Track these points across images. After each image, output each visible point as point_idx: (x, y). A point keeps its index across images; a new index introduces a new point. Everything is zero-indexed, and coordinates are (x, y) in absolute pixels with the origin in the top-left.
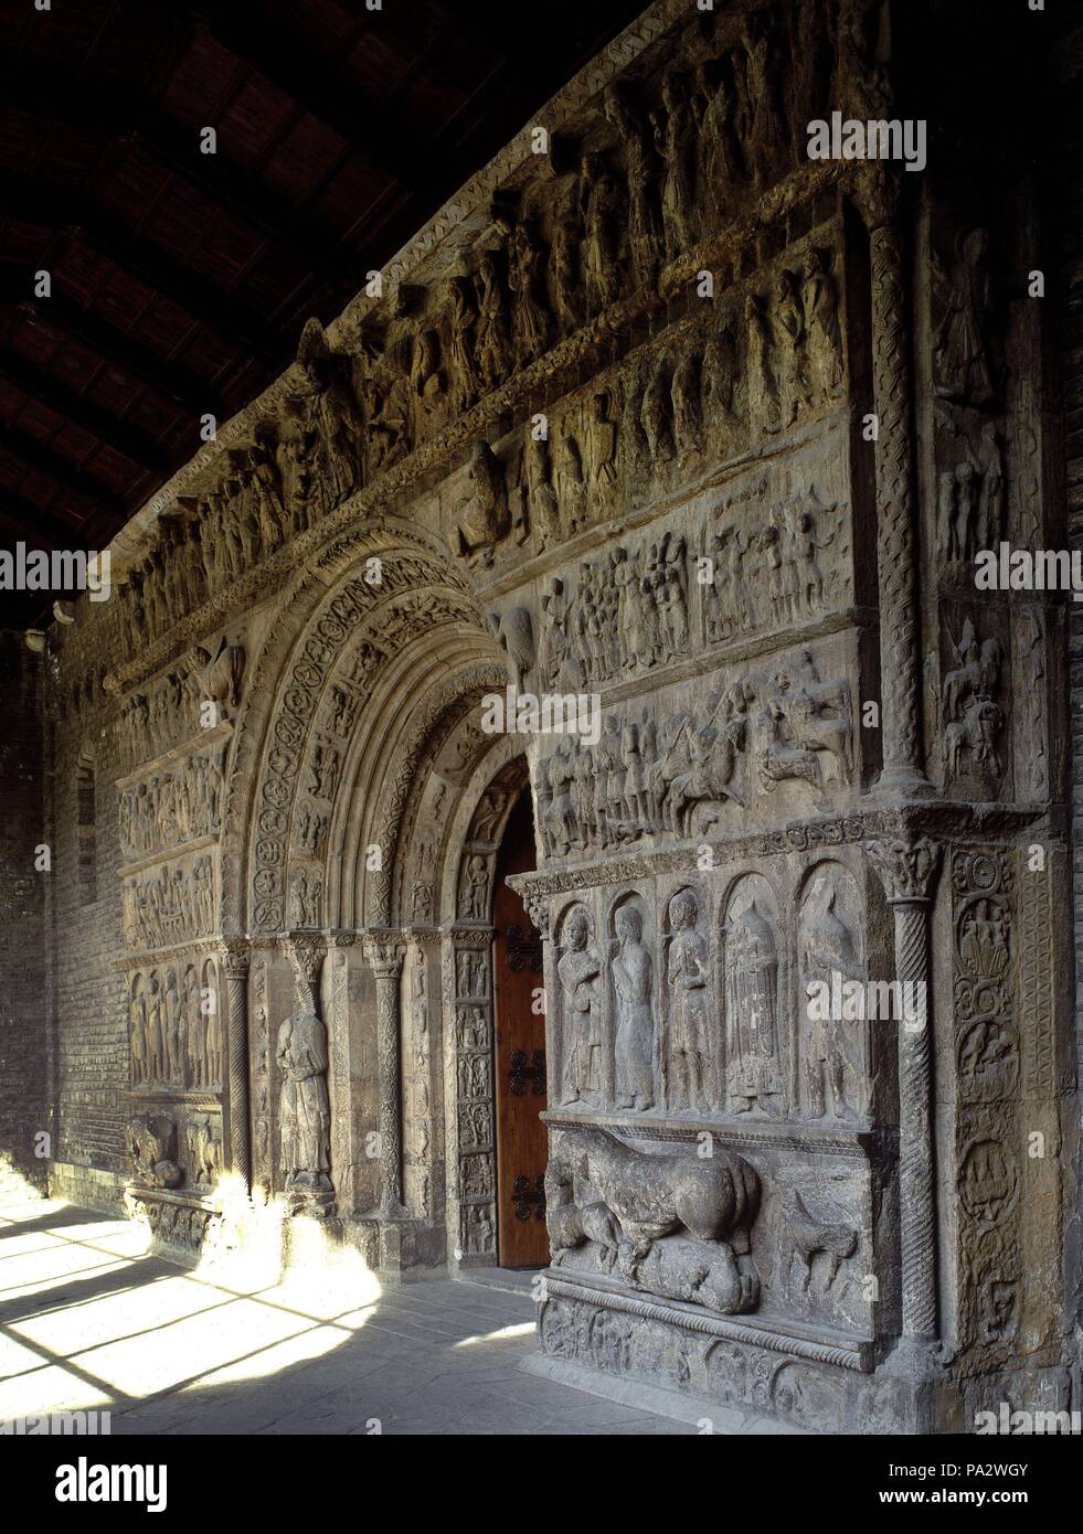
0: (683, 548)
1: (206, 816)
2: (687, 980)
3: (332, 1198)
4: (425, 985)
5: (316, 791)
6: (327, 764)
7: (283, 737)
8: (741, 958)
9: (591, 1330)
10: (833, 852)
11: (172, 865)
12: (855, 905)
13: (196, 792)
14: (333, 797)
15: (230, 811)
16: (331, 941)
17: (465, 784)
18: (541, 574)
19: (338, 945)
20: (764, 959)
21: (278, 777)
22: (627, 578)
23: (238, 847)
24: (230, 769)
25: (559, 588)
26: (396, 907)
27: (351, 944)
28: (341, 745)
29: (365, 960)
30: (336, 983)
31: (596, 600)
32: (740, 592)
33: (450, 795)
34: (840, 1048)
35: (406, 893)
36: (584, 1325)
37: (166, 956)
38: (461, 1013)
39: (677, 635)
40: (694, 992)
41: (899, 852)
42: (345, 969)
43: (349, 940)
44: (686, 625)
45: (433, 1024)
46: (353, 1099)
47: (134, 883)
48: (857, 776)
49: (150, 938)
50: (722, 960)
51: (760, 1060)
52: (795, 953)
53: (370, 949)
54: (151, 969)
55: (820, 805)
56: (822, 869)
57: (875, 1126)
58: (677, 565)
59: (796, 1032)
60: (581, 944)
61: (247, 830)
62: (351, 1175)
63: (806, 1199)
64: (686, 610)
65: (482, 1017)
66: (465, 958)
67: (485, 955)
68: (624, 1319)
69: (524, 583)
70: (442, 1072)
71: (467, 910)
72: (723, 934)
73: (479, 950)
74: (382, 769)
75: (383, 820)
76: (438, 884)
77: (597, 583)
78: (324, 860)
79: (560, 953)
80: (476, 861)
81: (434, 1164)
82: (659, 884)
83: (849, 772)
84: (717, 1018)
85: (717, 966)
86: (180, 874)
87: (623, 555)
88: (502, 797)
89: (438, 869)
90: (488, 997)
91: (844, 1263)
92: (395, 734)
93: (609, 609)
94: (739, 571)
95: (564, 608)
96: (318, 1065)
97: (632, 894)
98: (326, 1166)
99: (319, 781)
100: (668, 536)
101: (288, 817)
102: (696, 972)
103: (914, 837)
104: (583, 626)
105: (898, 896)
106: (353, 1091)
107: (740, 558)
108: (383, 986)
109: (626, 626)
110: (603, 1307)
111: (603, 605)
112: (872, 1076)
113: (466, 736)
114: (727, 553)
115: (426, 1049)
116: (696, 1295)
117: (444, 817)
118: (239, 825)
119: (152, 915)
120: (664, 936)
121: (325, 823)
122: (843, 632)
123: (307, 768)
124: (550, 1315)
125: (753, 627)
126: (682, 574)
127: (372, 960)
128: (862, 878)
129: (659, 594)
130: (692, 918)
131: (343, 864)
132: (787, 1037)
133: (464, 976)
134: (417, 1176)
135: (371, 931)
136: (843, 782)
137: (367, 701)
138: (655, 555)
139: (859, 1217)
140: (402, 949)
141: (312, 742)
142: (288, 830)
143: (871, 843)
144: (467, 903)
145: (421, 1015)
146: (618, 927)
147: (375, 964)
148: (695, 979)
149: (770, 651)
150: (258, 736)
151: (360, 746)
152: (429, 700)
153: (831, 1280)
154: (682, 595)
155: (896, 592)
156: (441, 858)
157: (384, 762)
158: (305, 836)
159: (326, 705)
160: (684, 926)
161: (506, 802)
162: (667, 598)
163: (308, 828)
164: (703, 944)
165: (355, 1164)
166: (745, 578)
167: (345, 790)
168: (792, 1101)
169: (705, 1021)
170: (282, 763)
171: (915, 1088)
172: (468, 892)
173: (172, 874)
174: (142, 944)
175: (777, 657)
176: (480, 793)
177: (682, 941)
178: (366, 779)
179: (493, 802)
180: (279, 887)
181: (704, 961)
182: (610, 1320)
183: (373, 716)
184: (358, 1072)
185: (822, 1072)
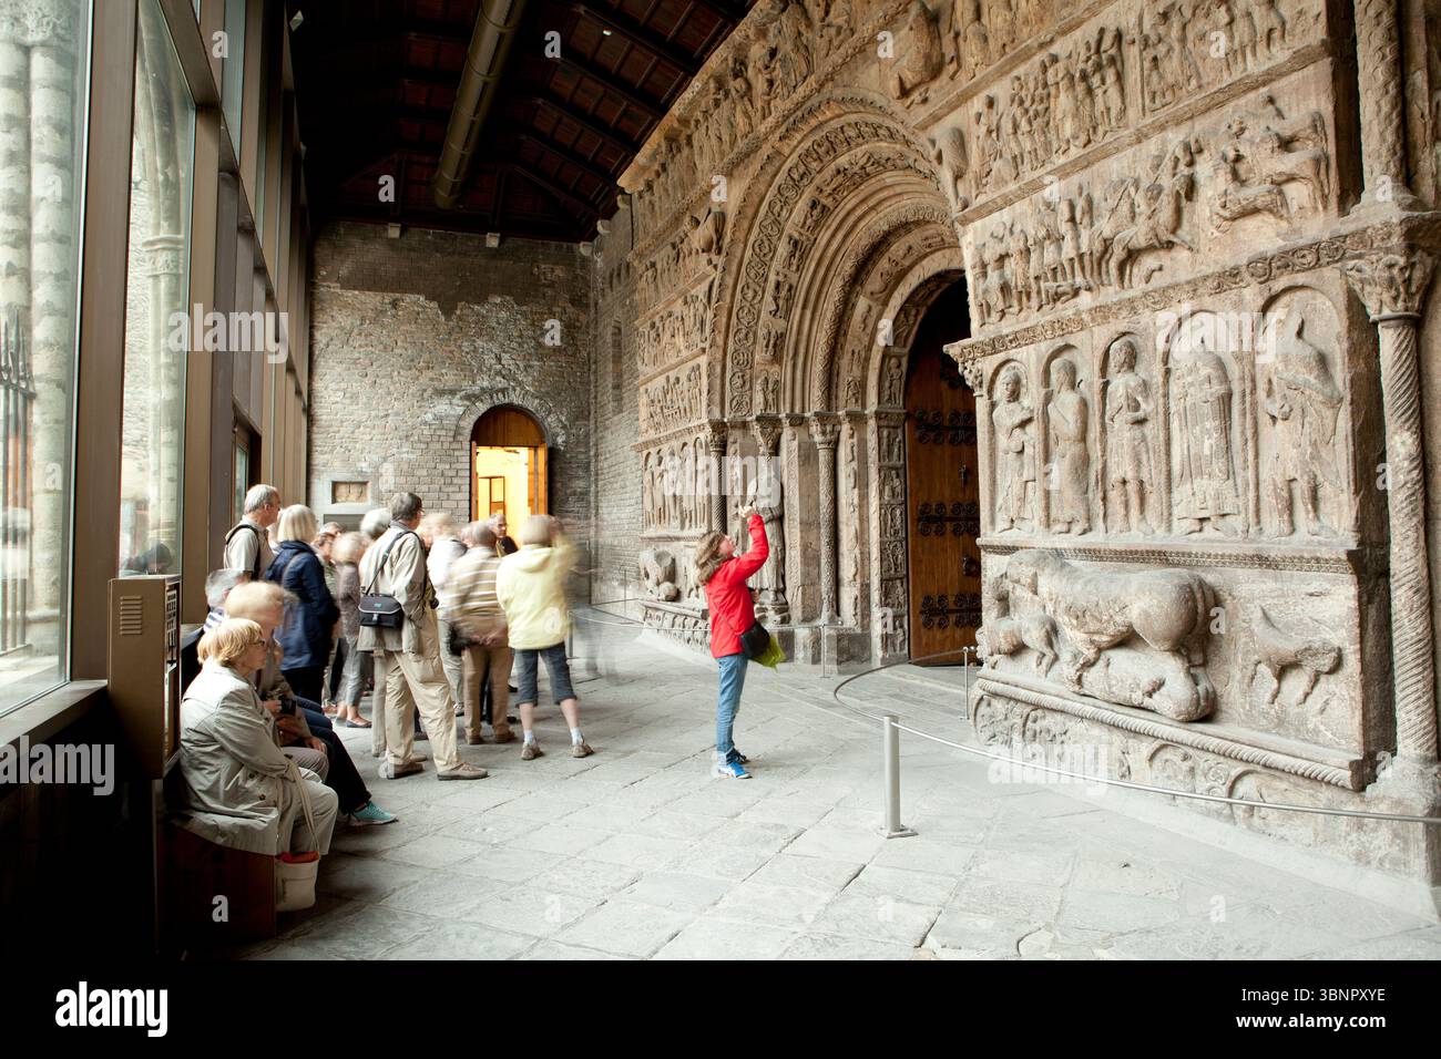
0: (1119, 36)
1: (696, 337)
2: (1130, 415)
3: (787, 610)
4: (855, 454)
5: (774, 313)
6: (783, 293)
7: (752, 275)
8: (1192, 391)
9: (1024, 725)
10: (1300, 279)
11: (672, 375)
12: (1331, 328)
13: (689, 322)
14: (787, 317)
15: (713, 331)
16: (786, 423)
17: (885, 303)
18: (972, 97)
19: (791, 425)
20: (1218, 389)
21: (748, 305)
22: (1060, 75)
23: (719, 355)
24: (714, 300)
25: (991, 103)
26: (833, 397)
27: (800, 424)
28: (794, 278)
29: (811, 436)
30: (789, 452)
31: (1027, 104)
32: (1184, 57)
33: (874, 313)
34: (1316, 468)
35: (841, 387)
36: (1019, 722)
37: (668, 439)
38: (882, 474)
39: (1114, 113)
40: (1136, 427)
41: (1391, 266)
42: (796, 443)
43: (798, 421)
44: (1123, 102)
45: (861, 481)
46: (802, 538)
47: (647, 390)
48: (1333, 201)
49: (657, 427)
50: (1166, 396)
51: (1215, 484)
52: (1253, 380)
53: (815, 428)
54: (658, 448)
55: (1285, 237)
56: (1285, 299)
57: (1361, 543)
58: (1113, 51)
59: (1257, 456)
60: (1014, 396)
61: (726, 343)
62: (800, 594)
63: (1273, 614)
64: (1122, 90)
65: (898, 476)
66: (885, 433)
67: (900, 431)
68: (1059, 717)
69: (956, 107)
70: (868, 517)
71: (886, 398)
72: (1168, 372)
73: (895, 428)
74: (823, 295)
75: (824, 332)
76: (864, 379)
77: (1028, 89)
78: (781, 365)
79: (993, 406)
80: (893, 361)
81: (862, 585)
82: (1096, 336)
83: (1325, 197)
84: (1162, 448)
85: (1161, 401)
86: (678, 380)
87: (1055, 59)
88: (913, 312)
89: (865, 368)
90: (902, 462)
91: (1323, 678)
92: (834, 268)
93: (1041, 108)
94: (1183, 40)
95: (995, 118)
96: (776, 513)
97: (1068, 347)
98: (782, 586)
99: (777, 306)
100: (1102, 31)
101: (755, 334)
102: (1137, 407)
103: (1411, 249)
104: (1016, 127)
105: (1387, 312)
106: (801, 531)
107: (1184, 27)
108: (823, 456)
109: (1059, 116)
110: (1037, 707)
111: (1034, 107)
112: (1356, 492)
113: (887, 266)
114: (1170, 28)
115: (856, 501)
116: (1147, 702)
117: (869, 330)
118: (720, 340)
119: (659, 410)
120: (1102, 381)
121: (781, 337)
122: (1311, 67)
123: (768, 297)
124: (983, 709)
125: (1200, 87)
126: (1118, 58)
127: (816, 436)
128: (1342, 301)
129: (1095, 81)
130: (1132, 360)
131: (794, 366)
132: (1246, 461)
133: (884, 447)
134: (848, 595)
135: (816, 414)
136: (1316, 209)
137: (813, 245)
138: (1089, 49)
139: (1343, 633)
140: (838, 428)
141: (772, 278)
142: (754, 343)
143: (1351, 263)
144: (887, 393)
145: (852, 476)
146: (1054, 377)
147: (818, 438)
148: (1137, 414)
149: (1221, 104)
150: (733, 276)
151: (808, 279)
152: (861, 240)
153: (1307, 695)
154: (1120, 77)
155: (1379, 15)
156: (867, 359)
157: (825, 290)
158: (767, 346)
159: (783, 249)
160: (1125, 368)
161: (916, 316)
162: (1103, 81)
163: (769, 341)
164: (1145, 385)
165: (803, 585)
166: (1190, 45)
167: (797, 311)
168: (1252, 519)
169: (1147, 452)
170: (750, 294)
171: (1411, 503)
172: (887, 384)
173: (672, 380)
174: (652, 432)
175: (1229, 108)
176: (897, 309)
177: (1121, 383)
178: (813, 304)
179: (906, 317)
180: (748, 386)
181: (1146, 397)
182: (1044, 717)
183: (817, 255)
184: (805, 517)
185: (1290, 491)
